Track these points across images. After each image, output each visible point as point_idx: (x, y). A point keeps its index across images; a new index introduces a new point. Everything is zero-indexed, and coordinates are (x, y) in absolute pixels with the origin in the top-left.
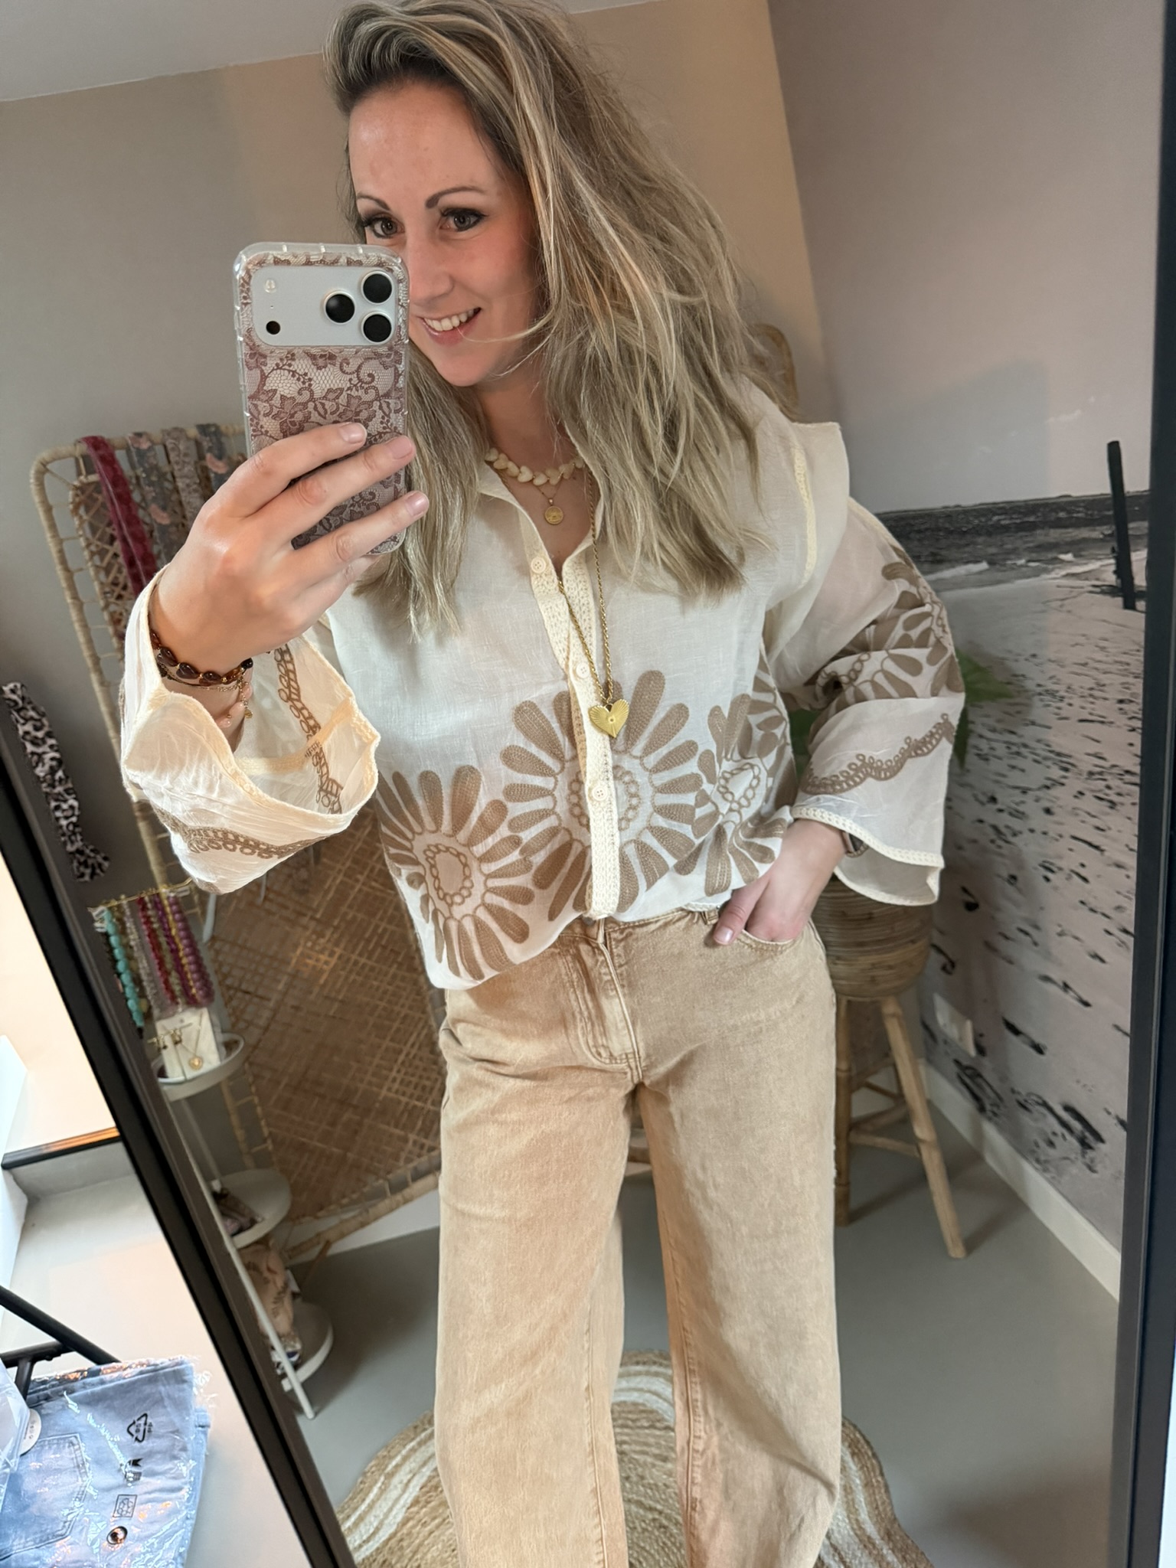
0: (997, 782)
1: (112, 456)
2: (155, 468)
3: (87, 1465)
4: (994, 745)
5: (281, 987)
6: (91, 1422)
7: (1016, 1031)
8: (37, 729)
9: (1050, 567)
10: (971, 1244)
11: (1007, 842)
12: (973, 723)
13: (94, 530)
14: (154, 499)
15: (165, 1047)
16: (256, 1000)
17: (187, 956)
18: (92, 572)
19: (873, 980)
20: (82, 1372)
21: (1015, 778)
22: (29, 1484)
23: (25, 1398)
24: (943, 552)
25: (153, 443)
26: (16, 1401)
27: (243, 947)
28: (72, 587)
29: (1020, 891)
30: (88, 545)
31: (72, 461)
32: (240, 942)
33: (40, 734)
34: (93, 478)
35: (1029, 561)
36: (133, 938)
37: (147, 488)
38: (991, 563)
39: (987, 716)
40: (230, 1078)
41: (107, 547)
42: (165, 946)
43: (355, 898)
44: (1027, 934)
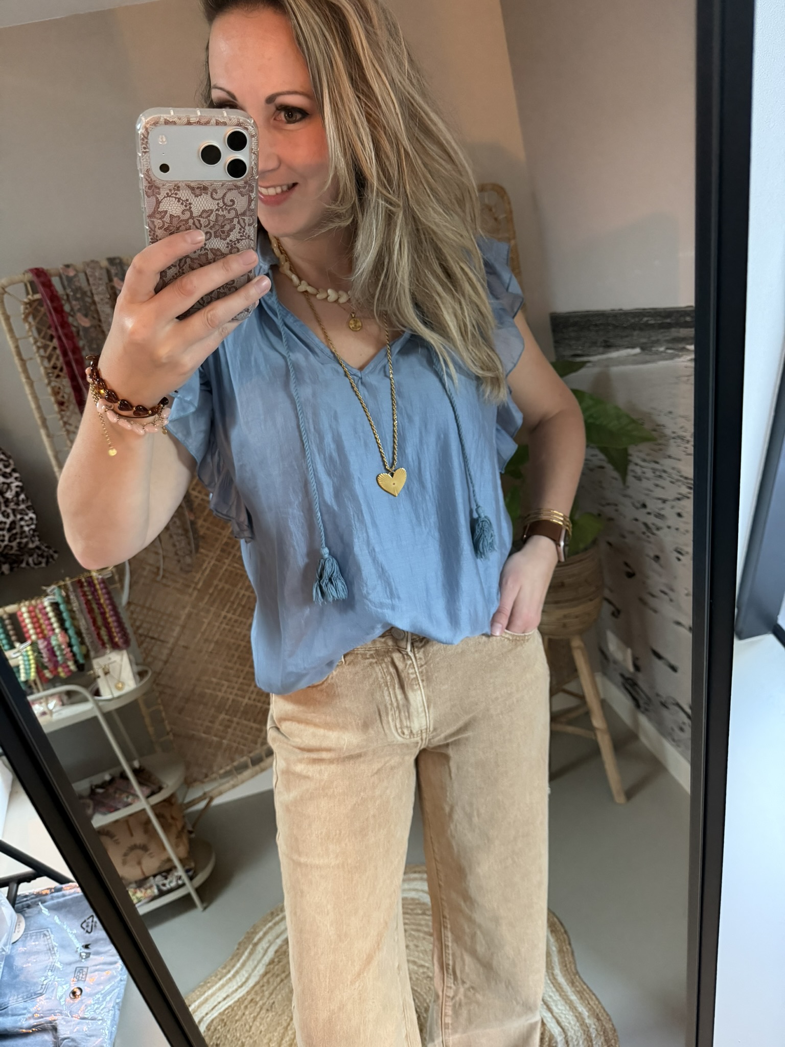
0: (647, 495)
1: (50, 281)
2: (79, 289)
3: (56, 949)
4: (644, 470)
5: (175, 634)
6: (57, 921)
7: (659, 657)
8: (6, 467)
9: (680, 353)
10: (630, 794)
11: (653, 534)
12: (631, 455)
13: (39, 331)
14: (79, 310)
15: (99, 677)
16: (159, 643)
17: (111, 616)
18: (39, 360)
19: (564, 626)
20: (50, 889)
21: (659, 493)
22: (18, 962)
23: (13, 907)
24: (612, 340)
25: (76, 271)
26: (8, 909)
27: (149, 609)
28: (25, 371)
29: (661, 566)
30: (36, 342)
31: (22, 285)
32: (147, 605)
33: (8, 470)
34: (37, 296)
35: (667, 348)
36: (75, 606)
37: (74, 303)
38: (643, 349)
39: (640, 451)
40: (144, 694)
41: (48, 343)
42: (96, 611)
43: (223, 574)
44: (665, 593)
